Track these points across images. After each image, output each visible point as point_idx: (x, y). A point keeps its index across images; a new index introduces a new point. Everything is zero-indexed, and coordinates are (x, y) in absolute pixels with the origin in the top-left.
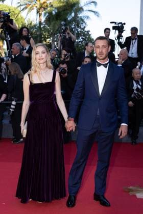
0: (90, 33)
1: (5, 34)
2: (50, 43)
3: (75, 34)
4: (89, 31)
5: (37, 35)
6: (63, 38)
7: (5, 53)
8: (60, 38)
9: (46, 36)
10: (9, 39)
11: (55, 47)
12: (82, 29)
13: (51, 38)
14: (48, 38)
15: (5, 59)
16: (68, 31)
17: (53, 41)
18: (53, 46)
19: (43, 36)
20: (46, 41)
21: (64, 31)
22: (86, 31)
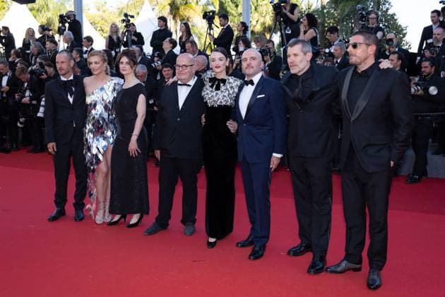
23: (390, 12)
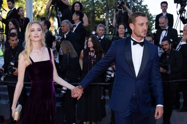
0: (147, 8)
1: (56, 10)
2: (104, 19)
3: (131, 9)
4: (146, 6)
5: (90, 11)
6: (119, 13)
7: (56, 31)
8: (115, 14)
9: (100, 12)
10: (61, 16)
11: (109, 24)
12: (139, 3)
13: (105, 14)
14: (101, 14)
15: (56, 37)
16: (125, 6)
17: (107, 17)
18: (107, 23)
19: (96, 12)
20: (99, 17)
21: (120, 6)
22: (143, 6)
23: (143, 4)
